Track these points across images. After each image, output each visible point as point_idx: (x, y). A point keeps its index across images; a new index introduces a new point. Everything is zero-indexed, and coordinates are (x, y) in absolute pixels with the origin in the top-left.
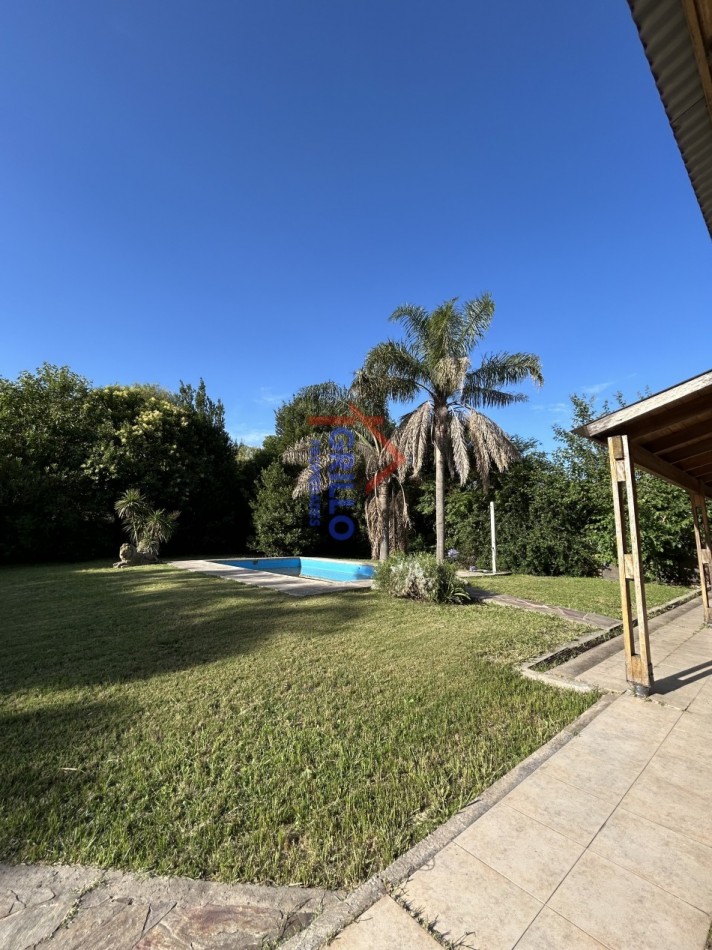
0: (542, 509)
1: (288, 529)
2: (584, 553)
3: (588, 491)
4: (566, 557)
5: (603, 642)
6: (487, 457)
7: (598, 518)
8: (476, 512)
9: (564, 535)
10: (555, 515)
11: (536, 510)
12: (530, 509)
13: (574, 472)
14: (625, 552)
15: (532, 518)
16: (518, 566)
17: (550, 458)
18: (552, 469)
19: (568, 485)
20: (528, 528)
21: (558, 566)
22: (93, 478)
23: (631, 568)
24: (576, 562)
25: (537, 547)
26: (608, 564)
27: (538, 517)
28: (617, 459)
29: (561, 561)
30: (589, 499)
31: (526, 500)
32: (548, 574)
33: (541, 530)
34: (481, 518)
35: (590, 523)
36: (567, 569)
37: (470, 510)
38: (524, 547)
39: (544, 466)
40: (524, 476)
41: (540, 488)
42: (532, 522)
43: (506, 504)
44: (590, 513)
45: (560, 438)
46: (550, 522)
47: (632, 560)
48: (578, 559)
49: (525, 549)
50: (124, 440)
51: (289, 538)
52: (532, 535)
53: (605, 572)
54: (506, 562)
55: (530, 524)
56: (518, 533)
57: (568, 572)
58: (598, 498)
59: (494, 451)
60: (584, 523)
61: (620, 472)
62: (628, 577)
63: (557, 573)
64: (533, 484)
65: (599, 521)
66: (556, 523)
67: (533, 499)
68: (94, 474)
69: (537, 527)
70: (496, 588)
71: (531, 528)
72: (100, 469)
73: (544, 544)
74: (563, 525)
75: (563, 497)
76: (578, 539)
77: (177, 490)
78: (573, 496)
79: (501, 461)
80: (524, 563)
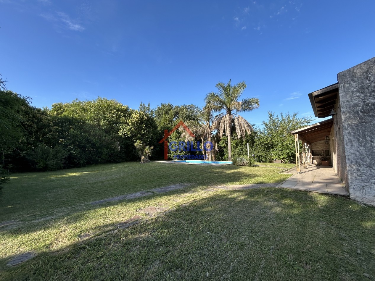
1: (181, 152)
2: (269, 157)
4: (265, 158)
6: (244, 131)
9: (264, 152)
10: (262, 146)
11: (257, 145)
17: (261, 130)
22: (122, 136)
24: (268, 159)
27: (257, 147)
29: (264, 159)
30: (272, 142)
32: (260, 162)
44: (271, 146)
46: (260, 148)
50: (130, 124)
51: (182, 154)
53: (274, 161)
57: (265, 162)
58: (276, 142)
59: (247, 128)
63: (263, 162)
65: (275, 148)
66: (262, 148)
68: (122, 135)
69: (257, 150)
72: (125, 133)
73: (259, 154)
74: (264, 149)
76: (268, 153)
77: (146, 140)
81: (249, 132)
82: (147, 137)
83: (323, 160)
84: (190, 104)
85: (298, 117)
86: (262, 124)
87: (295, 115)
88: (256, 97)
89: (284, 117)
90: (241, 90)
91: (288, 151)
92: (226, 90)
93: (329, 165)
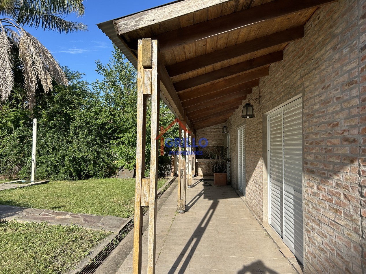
0: (80, 127)
2: (107, 160)
3: (114, 116)
4: (95, 163)
5: (113, 249)
6: (34, 79)
7: (119, 136)
8: (21, 128)
9: (95, 148)
10: (90, 132)
11: (76, 128)
12: (71, 127)
13: (106, 100)
14: (143, 177)
15: (71, 134)
16: (57, 173)
17: (90, 88)
18: (91, 96)
19: (101, 110)
20: (68, 142)
21: (88, 172)
23: (147, 195)
24: (102, 168)
25: (73, 157)
26: (122, 167)
27: (76, 134)
28: (145, 67)
30: (115, 122)
31: (69, 119)
32: (81, 178)
33: (78, 143)
34: (26, 133)
35: (114, 139)
36: (94, 173)
37: (17, 126)
38: (63, 157)
39: (85, 93)
40: (68, 100)
41: (80, 111)
42: (72, 138)
43: (51, 122)
44: (114, 131)
45: (101, 71)
46: (85, 138)
47: (149, 185)
48: (104, 165)
49: (64, 159)
52: (70, 148)
53: (120, 173)
54: (47, 171)
55: (70, 139)
56: (59, 146)
57: (95, 175)
58: (121, 121)
59: (41, 72)
60: (110, 139)
61: (147, 83)
62: (143, 204)
63: (88, 177)
64: (75, 107)
65: (120, 138)
66: (90, 138)
67: (74, 119)
69: (75, 141)
70: (27, 200)
71: (71, 142)
73: (78, 155)
74: (95, 140)
75: (96, 119)
76: (104, 150)
78: (104, 118)
79: (47, 82)
80: (62, 170)
81: (47, 86)
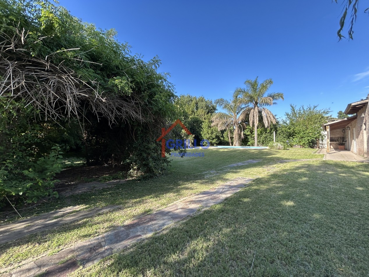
1: (213, 139)
51: (214, 141)
81: (274, 122)
82: (186, 126)
83: (340, 145)
84: (220, 98)
85: (318, 109)
86: (285, 115)
87: (316, 107)
88: (281, 92)
89: (305, 109)
90: (268, 86)
91: (309, 138)
92: (254, 86)
93: (345, 149)
